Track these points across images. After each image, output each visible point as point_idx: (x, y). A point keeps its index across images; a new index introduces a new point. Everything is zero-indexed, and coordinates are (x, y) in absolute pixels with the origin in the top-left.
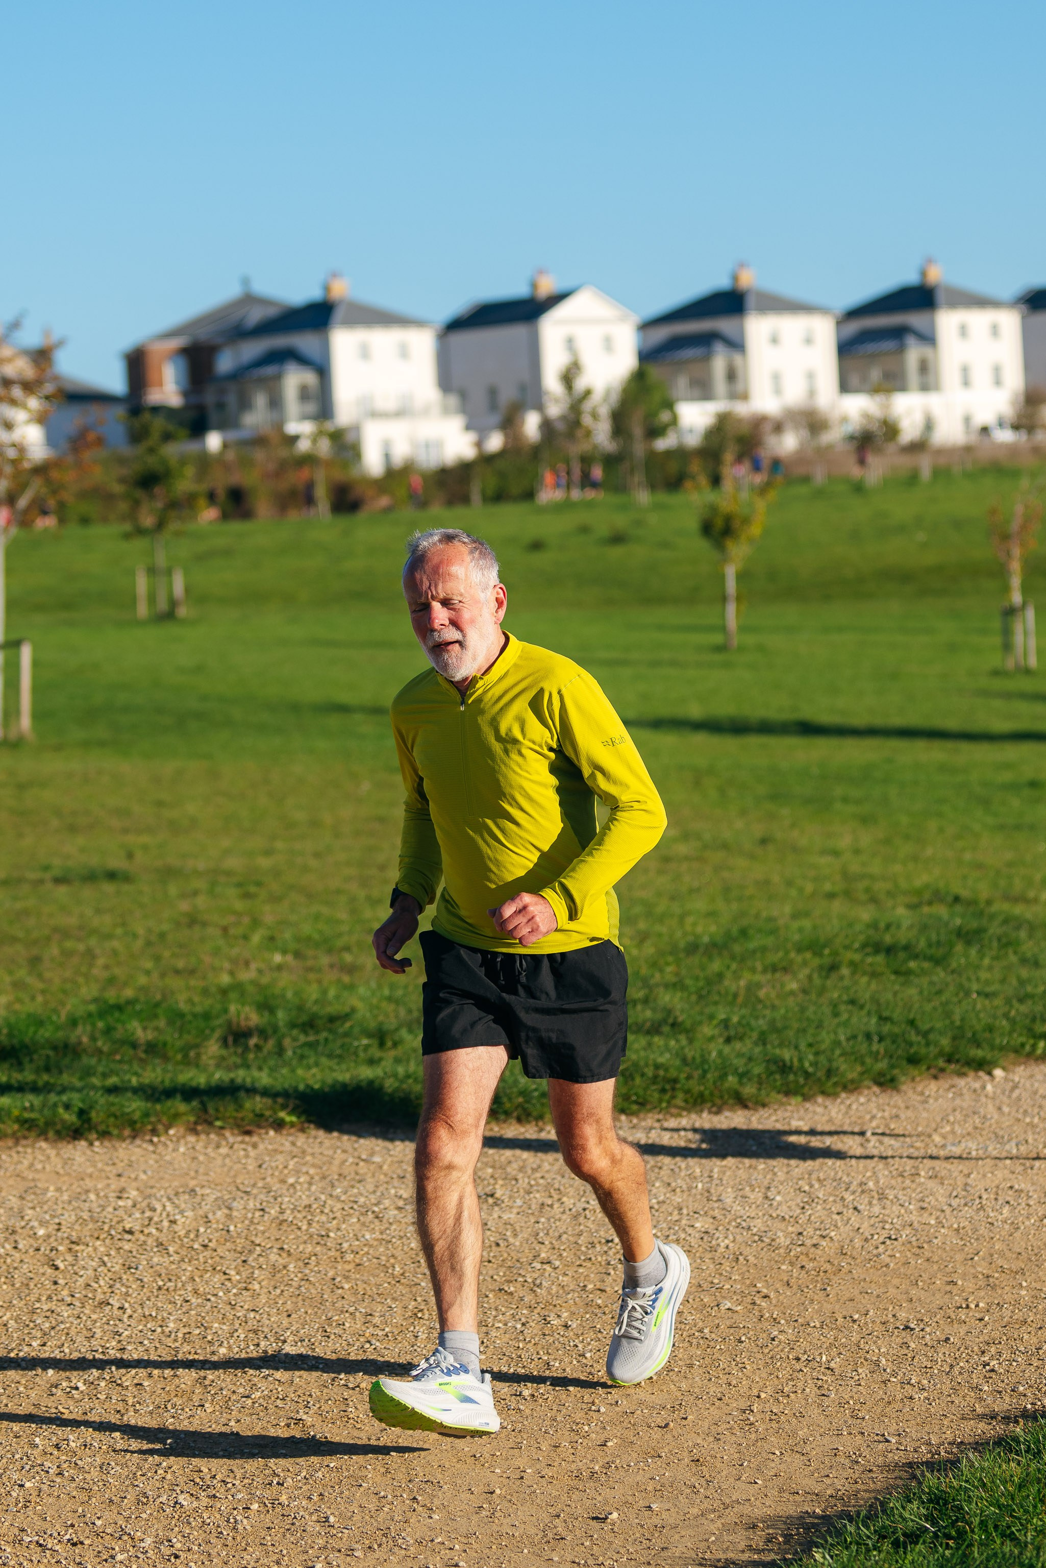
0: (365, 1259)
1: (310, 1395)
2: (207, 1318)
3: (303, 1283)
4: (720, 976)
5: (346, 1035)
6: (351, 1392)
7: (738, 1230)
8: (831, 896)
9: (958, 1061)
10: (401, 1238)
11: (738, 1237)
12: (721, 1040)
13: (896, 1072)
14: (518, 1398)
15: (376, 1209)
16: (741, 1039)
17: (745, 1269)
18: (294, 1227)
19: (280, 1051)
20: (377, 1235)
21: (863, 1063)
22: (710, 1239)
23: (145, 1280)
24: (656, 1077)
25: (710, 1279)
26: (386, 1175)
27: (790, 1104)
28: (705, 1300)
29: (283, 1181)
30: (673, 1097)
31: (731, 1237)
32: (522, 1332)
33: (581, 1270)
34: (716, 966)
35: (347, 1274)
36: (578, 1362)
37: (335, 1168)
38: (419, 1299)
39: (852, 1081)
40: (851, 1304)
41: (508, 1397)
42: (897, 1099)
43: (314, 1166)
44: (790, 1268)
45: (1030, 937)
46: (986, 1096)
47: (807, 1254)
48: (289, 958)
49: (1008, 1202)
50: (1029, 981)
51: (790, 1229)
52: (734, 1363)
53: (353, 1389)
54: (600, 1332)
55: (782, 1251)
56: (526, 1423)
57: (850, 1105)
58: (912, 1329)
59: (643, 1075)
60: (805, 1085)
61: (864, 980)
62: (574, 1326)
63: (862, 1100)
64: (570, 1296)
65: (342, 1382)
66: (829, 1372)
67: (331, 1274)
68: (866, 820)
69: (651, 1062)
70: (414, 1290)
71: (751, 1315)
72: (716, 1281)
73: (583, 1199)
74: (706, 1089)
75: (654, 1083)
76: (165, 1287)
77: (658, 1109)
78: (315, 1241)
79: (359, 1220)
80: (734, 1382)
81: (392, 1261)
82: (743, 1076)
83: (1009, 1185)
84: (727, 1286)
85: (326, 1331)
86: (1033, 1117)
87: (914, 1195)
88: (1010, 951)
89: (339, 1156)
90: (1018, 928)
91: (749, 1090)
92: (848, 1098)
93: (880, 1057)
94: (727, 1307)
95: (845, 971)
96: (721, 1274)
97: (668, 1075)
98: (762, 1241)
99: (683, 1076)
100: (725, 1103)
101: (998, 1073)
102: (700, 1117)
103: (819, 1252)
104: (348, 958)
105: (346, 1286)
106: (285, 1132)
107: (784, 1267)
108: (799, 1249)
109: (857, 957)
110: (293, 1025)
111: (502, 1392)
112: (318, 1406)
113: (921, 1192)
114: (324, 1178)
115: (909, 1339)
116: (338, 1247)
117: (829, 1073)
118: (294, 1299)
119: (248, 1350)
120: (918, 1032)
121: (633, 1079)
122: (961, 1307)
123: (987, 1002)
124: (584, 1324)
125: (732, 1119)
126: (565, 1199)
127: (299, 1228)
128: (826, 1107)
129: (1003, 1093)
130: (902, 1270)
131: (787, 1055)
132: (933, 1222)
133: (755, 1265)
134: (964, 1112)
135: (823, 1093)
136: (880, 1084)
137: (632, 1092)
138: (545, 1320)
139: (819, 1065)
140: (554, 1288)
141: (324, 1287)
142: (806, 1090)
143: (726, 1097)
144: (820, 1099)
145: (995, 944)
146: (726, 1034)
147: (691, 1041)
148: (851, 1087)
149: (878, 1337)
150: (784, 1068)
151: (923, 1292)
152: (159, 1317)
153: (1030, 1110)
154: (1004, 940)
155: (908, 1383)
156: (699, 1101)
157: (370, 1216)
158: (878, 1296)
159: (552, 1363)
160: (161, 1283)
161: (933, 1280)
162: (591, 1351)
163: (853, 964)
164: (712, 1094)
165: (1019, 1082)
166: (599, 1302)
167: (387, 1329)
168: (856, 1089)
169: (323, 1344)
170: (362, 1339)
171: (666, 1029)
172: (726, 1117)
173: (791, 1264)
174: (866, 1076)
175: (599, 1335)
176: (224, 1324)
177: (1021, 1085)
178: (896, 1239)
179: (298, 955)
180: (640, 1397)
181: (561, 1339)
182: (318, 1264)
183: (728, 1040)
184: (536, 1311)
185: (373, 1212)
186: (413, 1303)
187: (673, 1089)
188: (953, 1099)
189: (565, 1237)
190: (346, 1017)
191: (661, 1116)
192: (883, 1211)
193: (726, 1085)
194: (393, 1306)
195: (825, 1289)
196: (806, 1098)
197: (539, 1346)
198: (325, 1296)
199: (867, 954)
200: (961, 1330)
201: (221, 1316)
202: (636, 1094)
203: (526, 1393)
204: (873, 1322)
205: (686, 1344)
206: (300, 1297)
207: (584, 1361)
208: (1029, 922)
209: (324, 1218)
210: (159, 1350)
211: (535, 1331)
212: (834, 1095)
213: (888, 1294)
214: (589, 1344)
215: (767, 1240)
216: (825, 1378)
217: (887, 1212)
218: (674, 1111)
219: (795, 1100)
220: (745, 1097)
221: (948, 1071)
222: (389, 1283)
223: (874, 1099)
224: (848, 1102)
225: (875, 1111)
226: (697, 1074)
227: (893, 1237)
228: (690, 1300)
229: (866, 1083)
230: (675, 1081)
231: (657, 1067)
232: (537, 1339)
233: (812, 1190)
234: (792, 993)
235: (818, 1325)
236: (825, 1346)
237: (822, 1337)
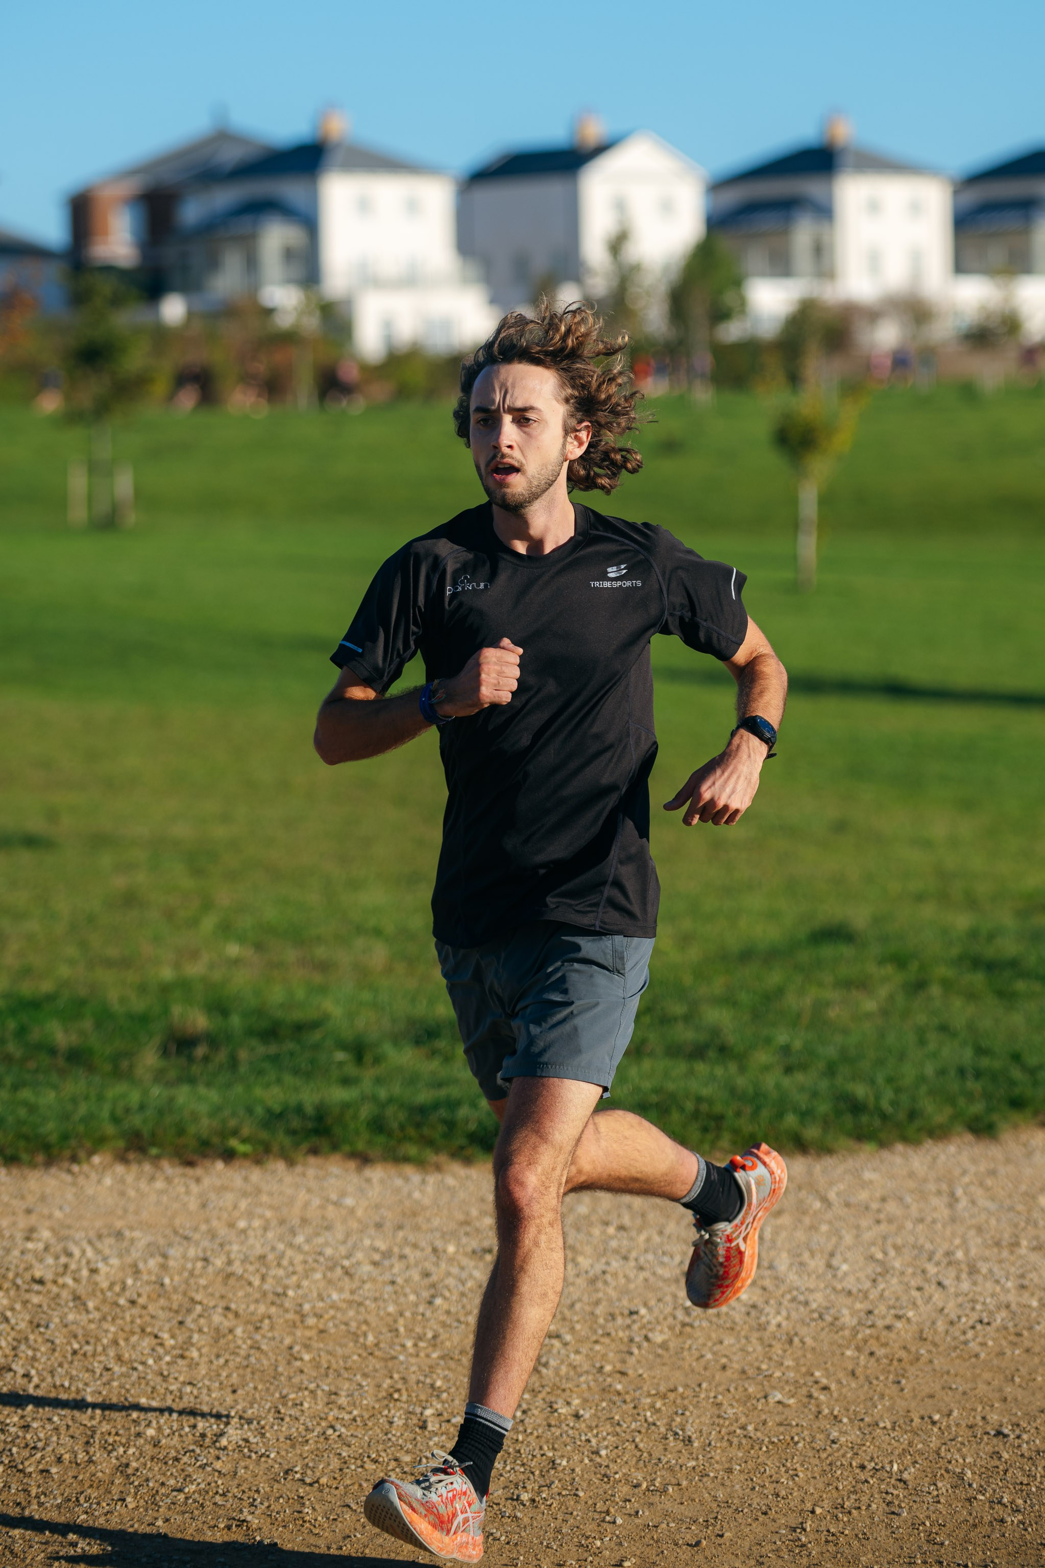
0: (331, 1324)
1: (258, 1491)
2: (132, 1391)
3: (252, 1352)
4: (780, 992)
5: (316, 1047)
6: (308, 1488)
7: (794, 1305)
8: (920, 898)
10: (376, 1300)
11: (793, 1314)
12: (780, 1070)
13: (995, 1117)
14: (515, 1503)
15: (346, 1263)
16: (804, 1069)
17: (800, 1353)
18: (243, 1282)
19: (233, 1063)
20: (346, 1295)
21: (954, 1105)
23: (57, 1341)
25: (756, 1364)
26: (359, 1221)
29: (231, 1225)
30: (718, 1137)
31: (784, 1313)
32: (522, 1421)
33: (597, 1347)
34: (775, 978)
35: (308, 1342)
36: (591, 1460)
37: (296, 1211)
38: (396, 1376)
40: (930, 1401)
41: (502, 1502)
42: (994, 1151)
43: (271, 1207)
44: (856, 1354)
47: (878, 1338)
48: (249, 953)
51: (858, 1306)
52: (783, 1469)
53: (311, 1485)
54: (619, 1424)
55: (847, 1333)
56: (523, 1534)
58: (1006, 1436)
59: (682, 1109)
60: (881, 1128)
61: (959, 1002)
62: (587, 1416)
63: (952, 1149)
64: (583, 1379)
65: (298, 1476)
66: (901, 1485)
67: (288, 1341)
68: (967, 805)
70: (390, 1364)
71: (806, 1411)
72: (764, 1367)
73: (603, 1260)
76: (82, 1352)
78: (269, 1301)
79: (324, 1276)
80: (783, 1493)
81: (364, 1328)
82: (806, 1115)
84: (778, 1374)
85: (279, 1412)
87: (1012, 1270)
89: (302, 1196)
91: (812, 1132)
93: (976, 1097)
94: (777, 1399)
95: (935, 990)
96: (770, 1359)
97: (713, 1111)
98: (823, 1319)
99: (730, 1113)
103: (892, 1335)
104: (321, 952)
105: (307, 1357)
106: (237, 1163)
107: (849, 1353)
108: (868, 1331)
109: (951, 973)
110: (250, 1032)
111: (496, 1495)
112: (266, 1504)
113: (1021, 1267)
114: (282, 1222)
115: (1002, 1447)
116: (298, 1309)
117: (912, 1115)
118: (241, 1371)
119: (183, 1433)
120: (1024, 1068)
124: (600, 1414)
126: (580, 1259)
127: (250, 1284)
130: (995, 1362)
131: (860, 1091)
132: (1035, 1304)
133: (813, 1349)
138: (551, 1407)
139: (900, 1105)
140: (564, 1369)
141: (279, 1358)
146: (786, 1063)
147: (742, 1069)
148: (939, 1133)
149: (963, 1444)
150: (856, 1107)
151: (1020, 1390)
152: (73, 1389)
155: (1000, 1502)
157: (339, 1271)
158: (964, 1393)
159: (558, 1461)
160: (76, 1346)
161: (1033, 1376)
162: (607, 1447)
163: (947, 985)
166: (619, 1387)
167: (355, 1412)
169: (276, 1427)
170: (324, 1424)
171: (712, 1054)
173: (858, 1349)
174: (958, 1120)
175: (618, 1429)
176: (153, 1399)
178: (988, 1324)
179: (259, 947)
180: (666, 1508)
181: (571, 1432)
182: (272, 1328)
183: (788, 1070)
184: (540, 1396)
185: (343, 1267)
186: (388, 1381)
189: (578, 1306)
190: (315, 1025)
192: (975, 1288)
193: (785, 1123)
194: (364, 1383)
195: (899, 1382)
196: (883, 1144)
197: (543, 1440)
198: (280, 1369)
199: (964, 971)
201: (150, 1390)
203: (525, 1497)
204: (957, 1425)
205: (725, 1444)
206: (249, 1370)
207: (598, 1460)
209: (281, 1272)
210: (71, 1430)
211: (538, 1421)
213: (977, 1391)
214: (604, 1439)
215: (828, 1318)
216: (895, 1492)
217: (978, 1289)
219: (869, 1148)
220: (807, 1140)
222: (360, 1355)
225: (967, 1164)
226: (748, 1110)
227: (986, 1320)
228: (732, 1389)
231: (699, 1099)
232: (540, 1431)
234: (868, 1016)
235: (889, 1426)
236: (897, 1452)
237: (893, 1441)
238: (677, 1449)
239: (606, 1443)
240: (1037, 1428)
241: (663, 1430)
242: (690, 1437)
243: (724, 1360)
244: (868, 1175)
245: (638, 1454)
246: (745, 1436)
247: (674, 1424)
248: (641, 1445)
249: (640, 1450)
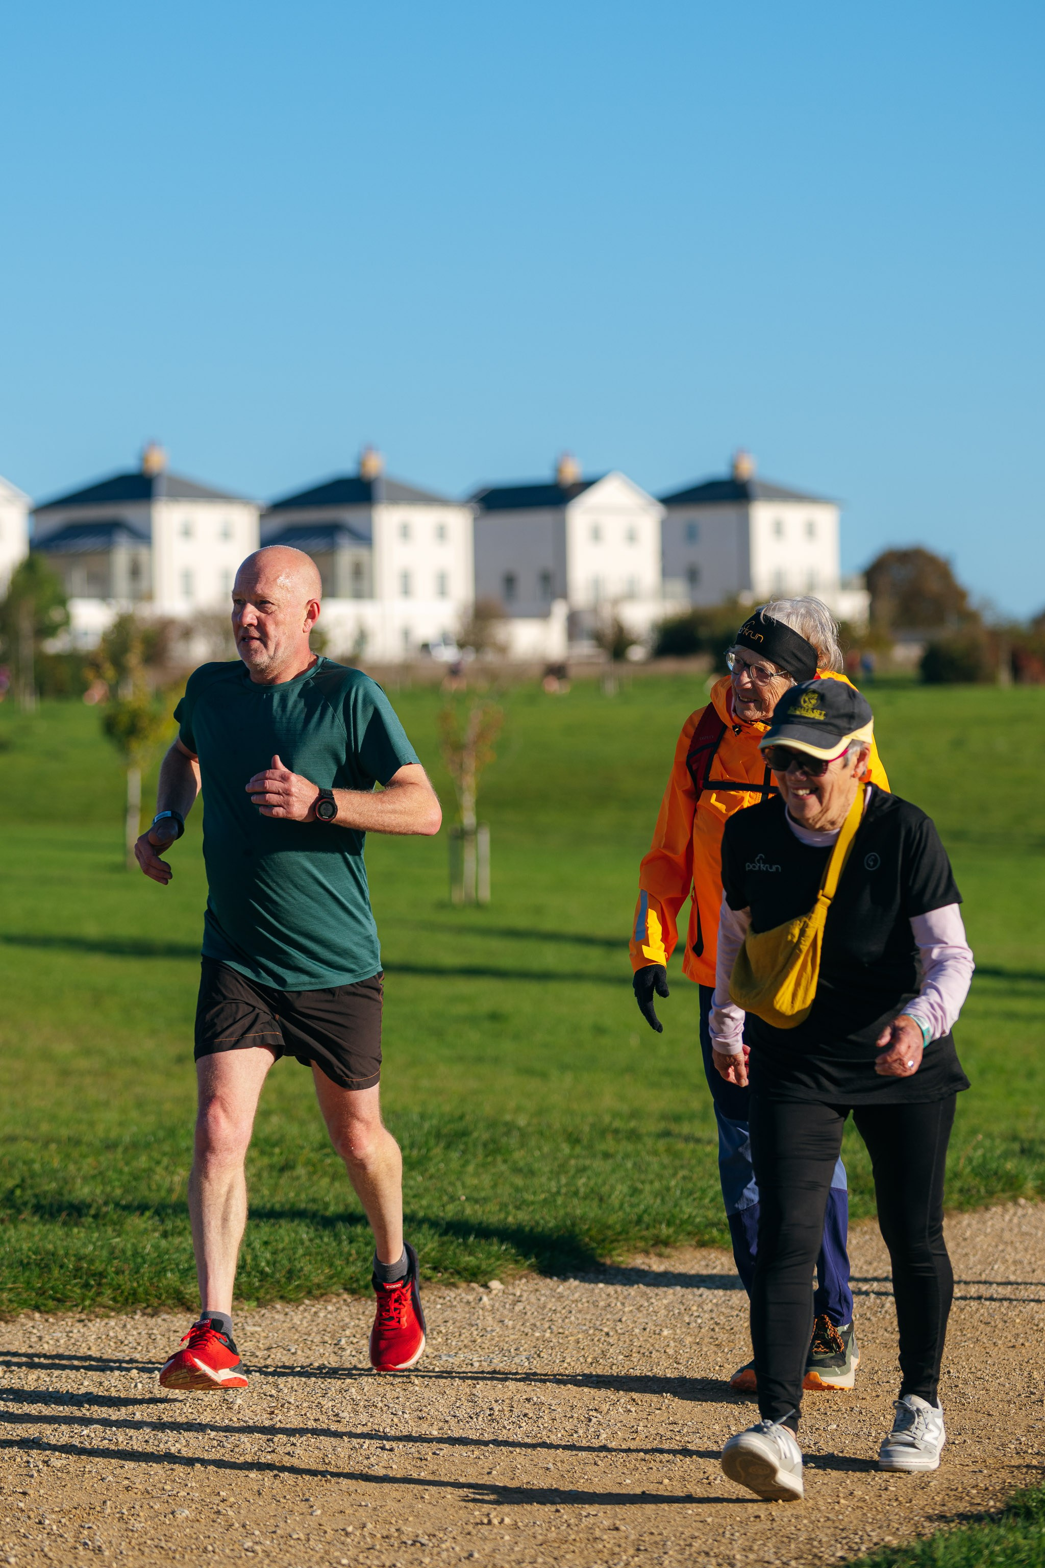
4: (150, 1171)
9: (446, 1269)
11: (191, 1441)
12: (157, 1234)
16: (180, 1234)
21: (331, 1265)
22: (156, 1443)
24: (78, 1269)
25: (160, 1485)
27: (242, 1310)
28: (156, 1507)
30: (99, 1294)
34: (143, 1161)
39: (319, 1286)
40: (341, 1516)
45: (522, 1145)
46: (483, 1309)
49: (525, 1415)
50: (526, 1188)
54: (25, 1536)
57: (316, 1313)
58: (422, 1545)
60: (261, 1287)
61: (325, 1181)
63: (330, 1308)
69: (71, 1252)
71: (216, 1525)
72: (168, 1487)
74: (139, 1286)
75: (75, 1277)
77: (80, 1309)
83: (524, 1397)
84: (182, 1493)
86: (545, 1331)
87: (408, 1404)
88: (499, 1159)
90: (508, 1134)
92: (313, 1306)
93: (351, 1259)
95: (301, 1171)
96: (174, 1481)
97: (92, 1268)
98: (223, 1447)
99: (111, 1270)
100: (163, 1304)
101: (495, 1285)
102: (132, 1318)
109: (314, 1156)
115: (421, 1555)
117: (291, 1274)
121: (50, 1271)
122: (482, 1523)
123: (477, 1207)
125: (172, 1322)
128: (286, 1314)
129: (504, 1307)
134: (458, 1324)
135: (282, 1298)
136: (352, 1292)
137: (47, 1286)
139: (278, 1265)
142: (261, 1294)
143: (163, 1297)
144: (278, 1306)
145: (480, 1151)
146: (161, 1228)
147: (119, 1233)
148: (317, 1292)
149: (380, 1551)
151: (430, 1506)
153: (538, 1324)
154: (491, 1146)
156: (130, 1301)
158: (375, 1509)
162: (16, 1556)
163: (310, 1164)
164: (147, 1293)
165: (521, 1296)
166: (21, 1505)
168: (322, 1295)
172: (164, 1320)
174: (335, 1280)
175: (24, 1541)
177: (524, 1299)
178: (391, 1450)
187: (100, 1285)
188: (443, 1311)
191: (83, 1317)
192: (371, 1420)
193: (165, 1282)
195: (307, 1500)
196: (261, 1304)
199: (327, 1155)
200: (486, 1547)
202: (52, 1288)
204: (373, 1536)
205: (137, 1553)
208: (519, 1129)
212: (298, 1302)
213: (387, 1508)
214: (12, 1549)
218: (97, 1310)
220: (187, 1296)
221: (435, 1280)
223: (345, 1308)
224: (314, 1310)
225: (347, 1320)
226: (129, 1268)
228: (137, 1507)
229: (334, 1288)
230: (102, 1275)
231: (80, 1258)
233: (280, 1394)
235: (302, 1536)
236: (314, 1559)
237: (309, 1550)
238: (87, 1557)
239: (14, 1552)
240: (454, 1538)
241: (71, 1540)
242: (100, 1547)
243: (126, 1482)
244: (249, 1329)
245: (48, 1562)
246: (156, 1547)
247: (81, 1536)
248: (51, 1554)
249: (50, 1559)
